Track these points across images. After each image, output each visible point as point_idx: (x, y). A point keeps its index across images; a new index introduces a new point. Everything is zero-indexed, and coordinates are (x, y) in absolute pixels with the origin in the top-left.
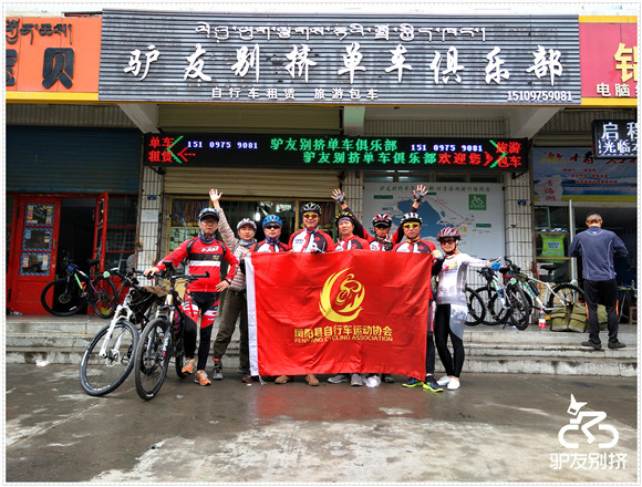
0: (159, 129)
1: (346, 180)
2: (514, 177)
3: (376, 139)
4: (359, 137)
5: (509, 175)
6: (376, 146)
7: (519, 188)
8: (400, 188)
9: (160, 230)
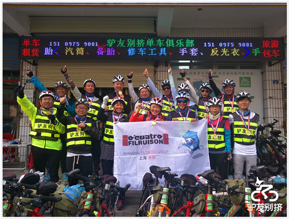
1: (159, 68)
2: (270, 65)
3: (179, 38)
4: (168, 37)
5: (267, 63)
6: (180, 43)
8: (195, 73)
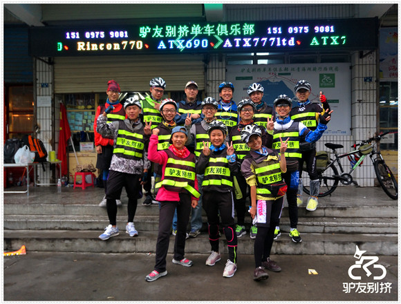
0: (44, 23)
2: (361, 56)
4: (219, 22)
5: (357, 54)
6: (235, 30)
7: (366, 66)
8: (259, 70)
9: (53, 113)
